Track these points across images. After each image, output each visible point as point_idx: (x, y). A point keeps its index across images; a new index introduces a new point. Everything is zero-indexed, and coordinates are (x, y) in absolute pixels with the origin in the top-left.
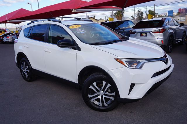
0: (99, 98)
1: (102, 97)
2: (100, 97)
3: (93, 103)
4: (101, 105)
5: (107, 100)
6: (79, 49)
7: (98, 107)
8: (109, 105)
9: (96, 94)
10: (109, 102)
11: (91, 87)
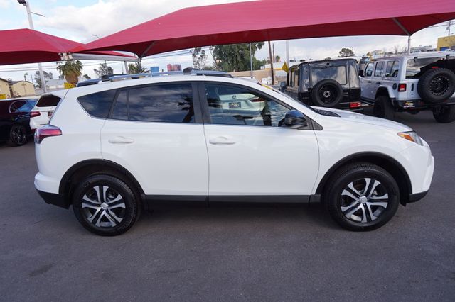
0: (361, 209)
1: (365, 206)
2: (361, 206)
3: (351, 219)
4: (365, 220)
5: (374, 208)
6: (319, 128)
7: (360, 225)
8: (378, 217)
9: (355, 203)
10: (378, 212)
11: (345, 193)
